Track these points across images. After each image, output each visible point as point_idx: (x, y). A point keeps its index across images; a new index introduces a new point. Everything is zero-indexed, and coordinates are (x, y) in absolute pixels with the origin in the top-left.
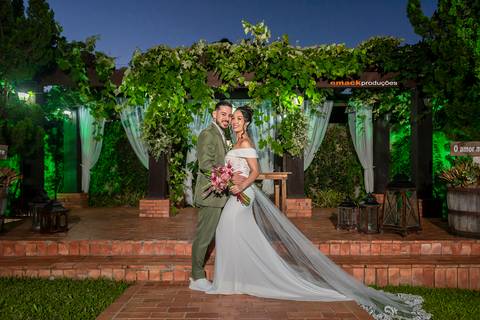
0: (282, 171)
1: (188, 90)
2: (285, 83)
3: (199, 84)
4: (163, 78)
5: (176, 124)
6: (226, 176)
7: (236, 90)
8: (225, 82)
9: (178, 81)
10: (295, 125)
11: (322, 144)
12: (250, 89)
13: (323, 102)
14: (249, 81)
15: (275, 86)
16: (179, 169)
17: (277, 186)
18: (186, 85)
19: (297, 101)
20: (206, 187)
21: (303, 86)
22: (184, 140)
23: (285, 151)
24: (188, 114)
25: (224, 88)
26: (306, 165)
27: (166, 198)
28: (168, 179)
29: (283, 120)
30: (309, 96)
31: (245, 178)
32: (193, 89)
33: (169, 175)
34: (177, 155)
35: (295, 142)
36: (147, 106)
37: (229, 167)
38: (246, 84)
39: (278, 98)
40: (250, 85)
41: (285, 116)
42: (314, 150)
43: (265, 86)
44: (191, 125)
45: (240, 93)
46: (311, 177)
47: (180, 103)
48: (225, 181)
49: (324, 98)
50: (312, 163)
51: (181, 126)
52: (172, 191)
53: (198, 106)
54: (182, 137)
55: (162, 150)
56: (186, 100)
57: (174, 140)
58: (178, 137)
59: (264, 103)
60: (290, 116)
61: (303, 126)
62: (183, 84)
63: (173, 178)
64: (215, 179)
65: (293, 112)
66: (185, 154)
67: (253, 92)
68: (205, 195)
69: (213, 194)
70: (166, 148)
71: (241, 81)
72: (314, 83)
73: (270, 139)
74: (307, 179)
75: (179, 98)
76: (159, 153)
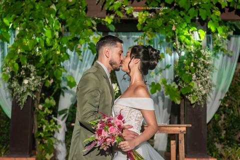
0: (179, 123)
1: (63, 22)
2: (182, 13)
3: (77, 15)
4: (34, 9)
5: (47, 63)
6: (115, 131)
7: (123, 21)
8: (110, 12)
9: (52, 12)
10: (195, 65)
11: (230, 89)
12: (140, 20)
13: (229, 38)
14: (139, 11)
15: (170, 17)
16: (49, 118)
17: (173, 142)
18: (61, 16)
19: (198, 36)
20: (86, 141)
21: (204, 19)
22: (57, 82)
23: (183, 97)
24: (63, 50)
25: (109, 20)
26: (210, 115)
27: (31, 156)
28: (35, 131)
29: (181, 58)
30: (213, 30)
31: (136, 135)
32: (70, 20)
33: (37, 126)
34: (47, 100)
35: (196, 85)
36: (12, 41)
37: (120, 117)
38: (136, 15)
39: (174, 32)
40: (140, 16)
41: (183, 54)
42: (221, 96)
43: (158, 17)
44: (67, 64)
45: (128, 25)
46: (217, 129)
47: (54, 37)
48: (113, 137)
49: (231, 33)
50: (218, 112)
51: (53, 65)
52: (39, 147)
53: (76, 40)
54: (54, 78)
55: (29, 94)
56: (60, 34)
57: (44, 82)
58: (49, 79)
59: (157, 37)
60: (189, 54)
61: (206, 66)
62: (57, 15)
63: (41, 130)
64: (100, 132)
65: (192, 48)
66: (57, 99)
67: (144, 25)
68: (85, 150)
69: (96, 152)
70: (34, 92)
71: (128, 12)
72: (218, 13)
73: (164, 82)
74: (211, 132)
75: (52, 31)
76: (25, 98)
